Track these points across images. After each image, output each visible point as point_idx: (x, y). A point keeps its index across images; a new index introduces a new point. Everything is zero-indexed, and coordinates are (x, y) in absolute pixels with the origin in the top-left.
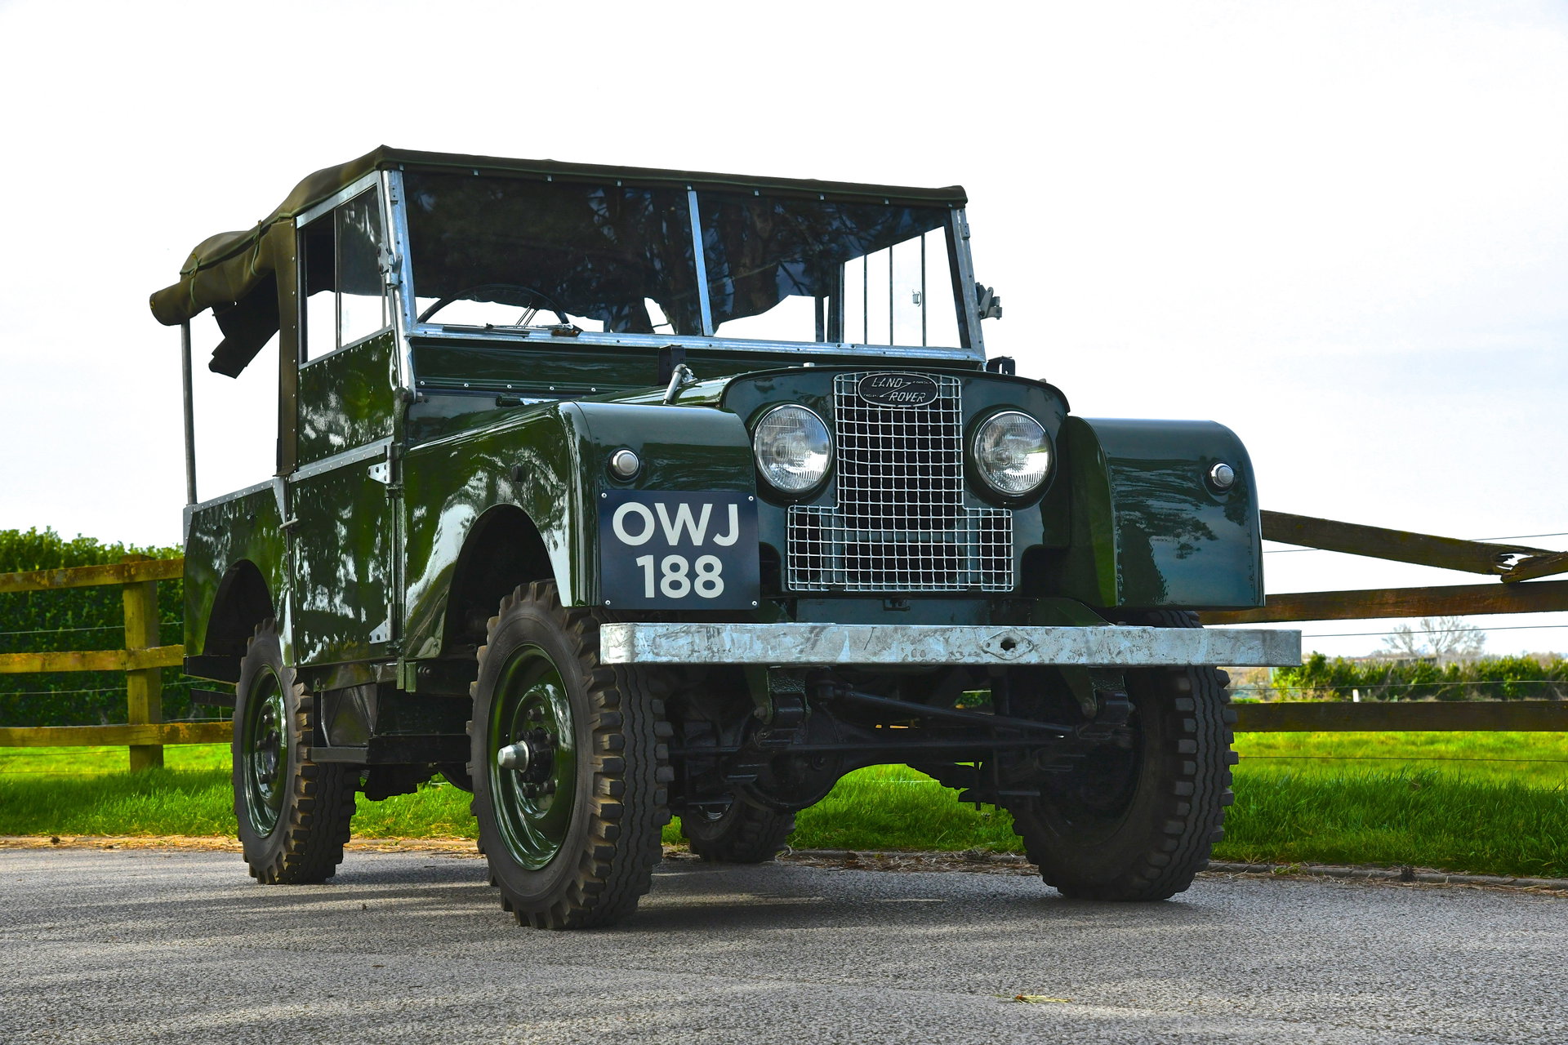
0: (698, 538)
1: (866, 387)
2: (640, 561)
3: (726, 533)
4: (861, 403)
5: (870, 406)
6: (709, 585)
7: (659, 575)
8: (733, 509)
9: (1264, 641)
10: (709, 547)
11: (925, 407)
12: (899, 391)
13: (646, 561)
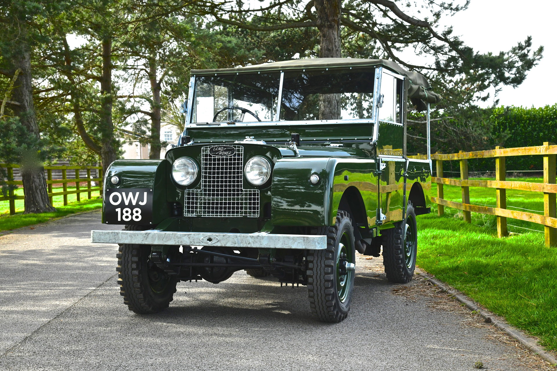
0: (134, 203)
1: (211, 150)
2: (117, 210)
3: (143, 201)
4: (210, 156)
5: (213, 157)
6: (137, 217)
7: (122, 214)
8: (145, 194)
9: (304, 240)
10: (137, 206)
11: (232, 156)
12: (222, 151)
13: (119, 210)
